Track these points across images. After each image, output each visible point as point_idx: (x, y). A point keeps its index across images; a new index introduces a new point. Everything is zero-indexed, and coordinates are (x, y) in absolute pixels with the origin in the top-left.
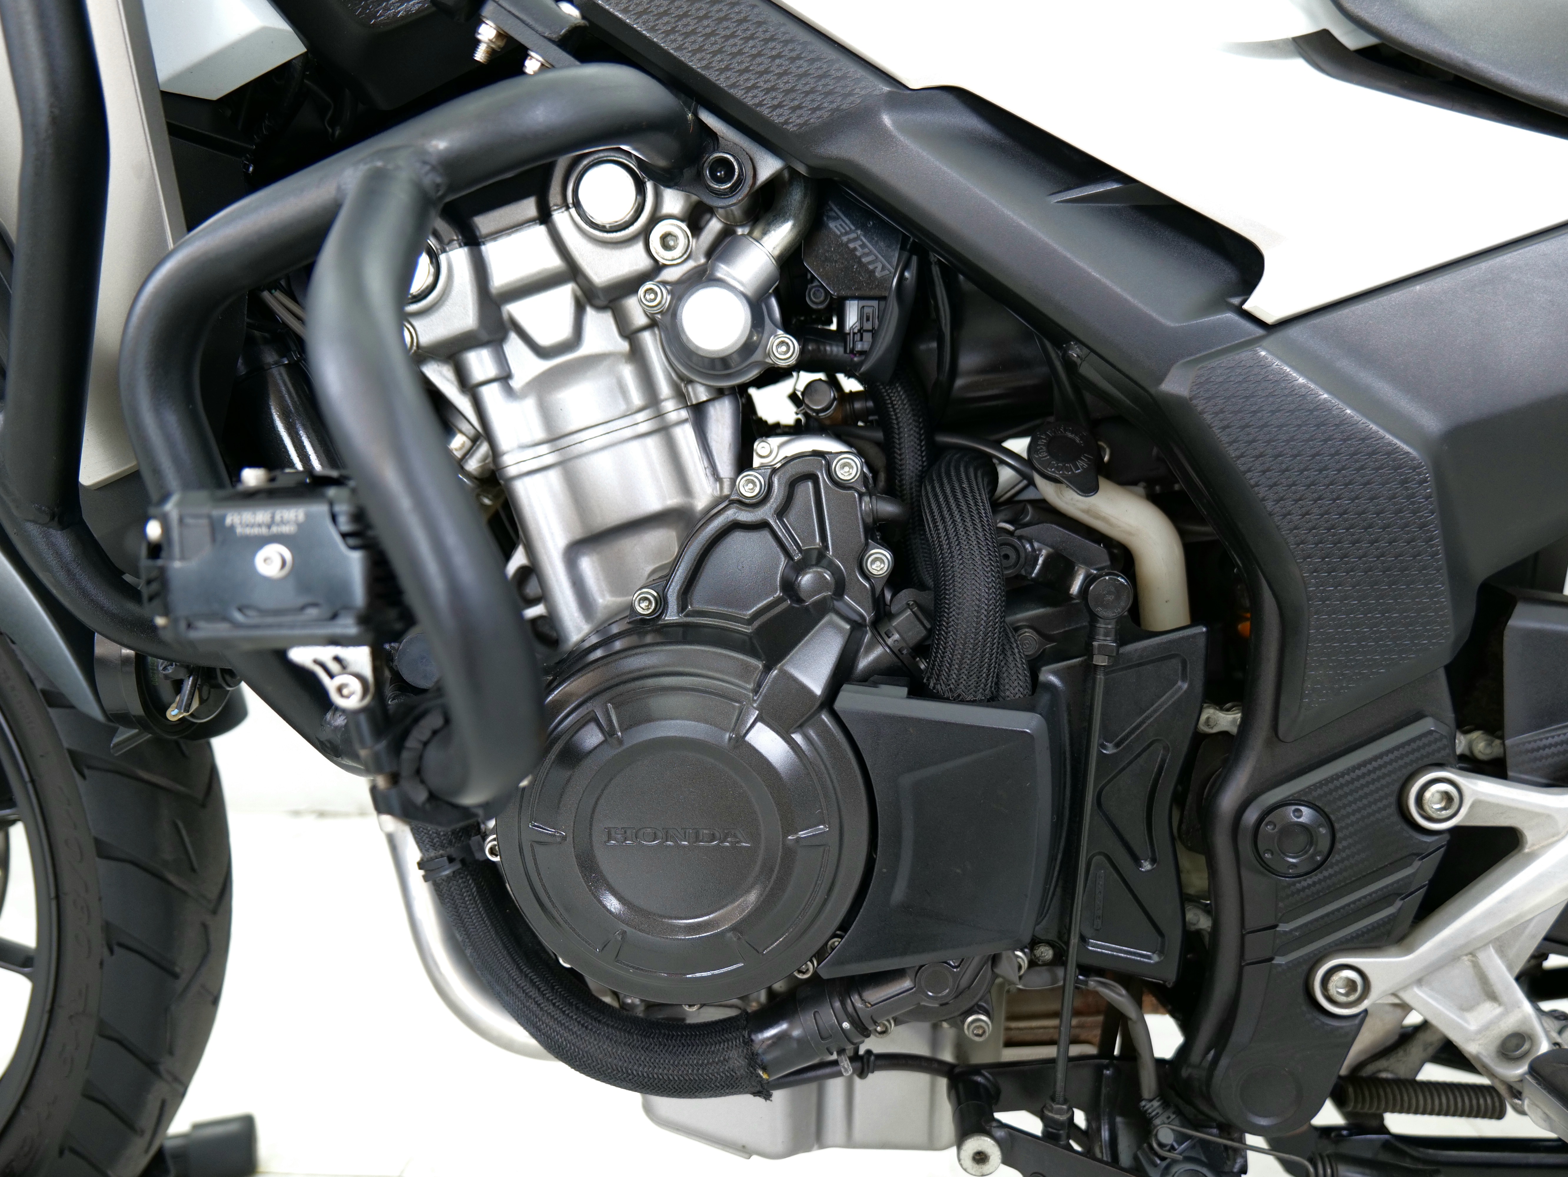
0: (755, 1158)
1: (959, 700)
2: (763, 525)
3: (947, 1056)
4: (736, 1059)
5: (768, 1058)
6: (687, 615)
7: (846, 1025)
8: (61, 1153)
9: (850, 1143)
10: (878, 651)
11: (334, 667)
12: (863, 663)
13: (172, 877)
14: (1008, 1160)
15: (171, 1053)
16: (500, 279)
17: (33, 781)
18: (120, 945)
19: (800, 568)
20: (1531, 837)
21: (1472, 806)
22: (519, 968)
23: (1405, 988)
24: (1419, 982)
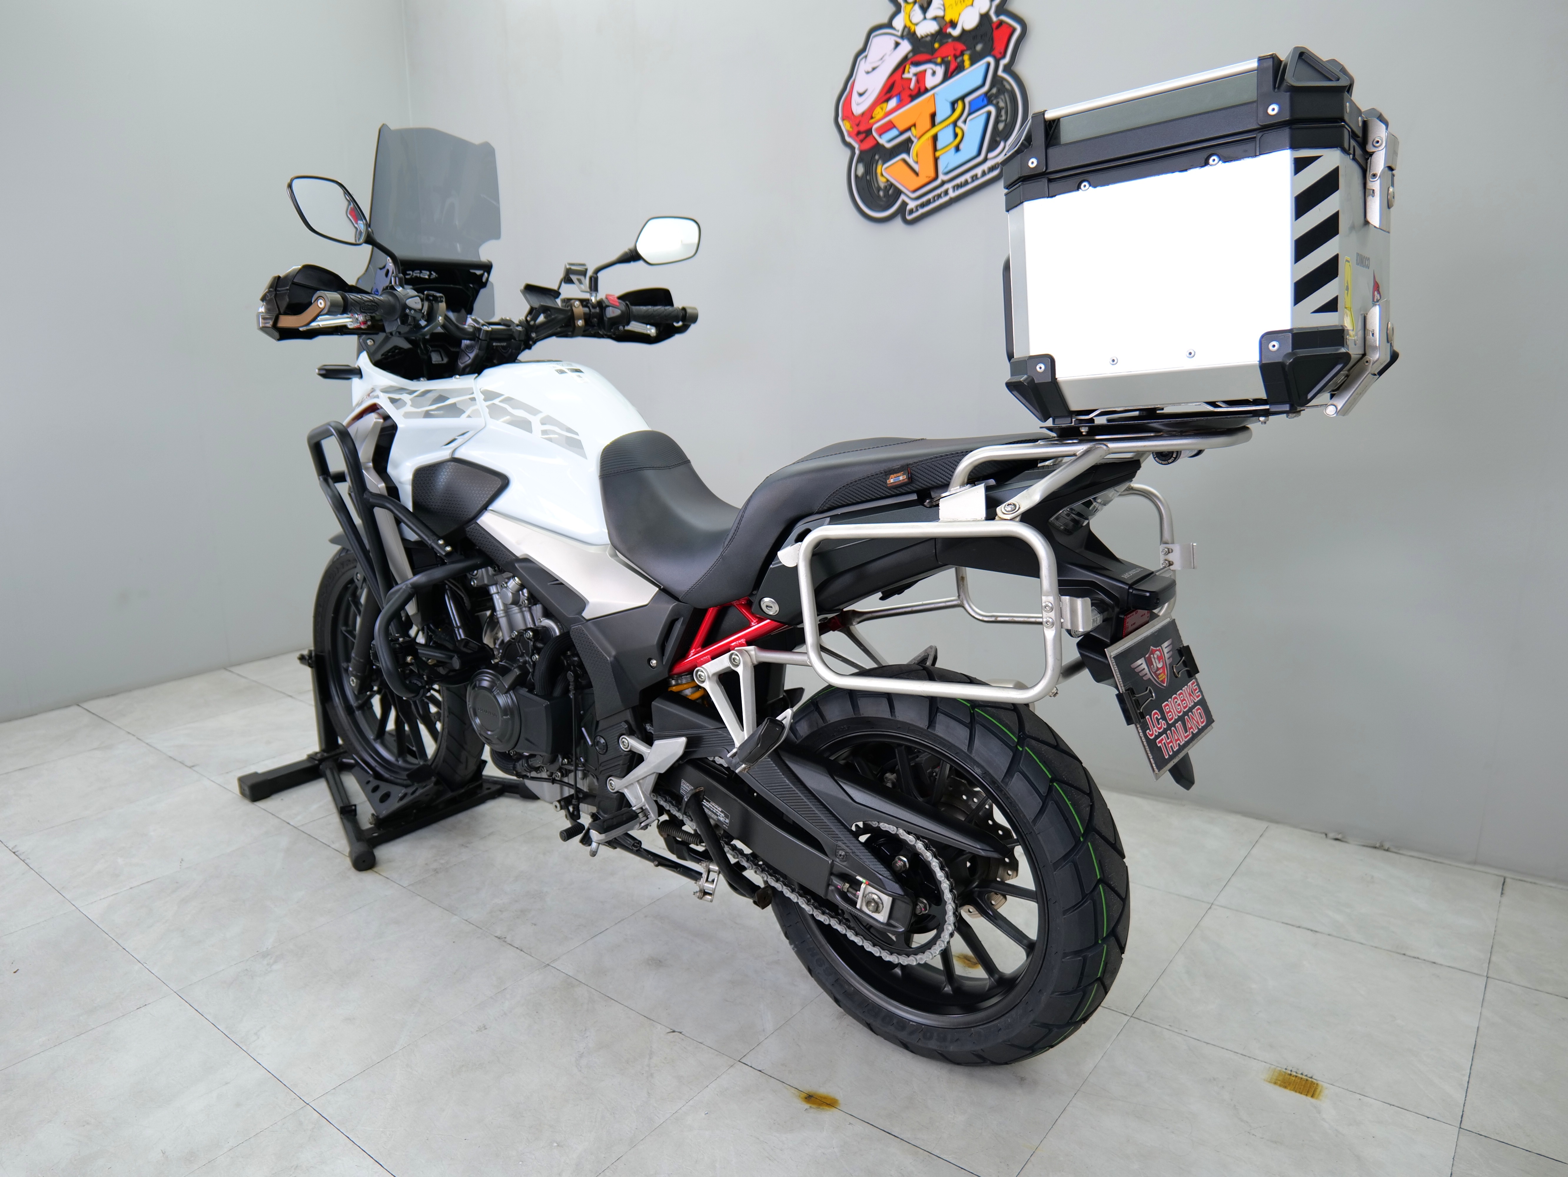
6: (501, 661)
20: (645, 758)
21: (632, 746)
23: (624, 788)
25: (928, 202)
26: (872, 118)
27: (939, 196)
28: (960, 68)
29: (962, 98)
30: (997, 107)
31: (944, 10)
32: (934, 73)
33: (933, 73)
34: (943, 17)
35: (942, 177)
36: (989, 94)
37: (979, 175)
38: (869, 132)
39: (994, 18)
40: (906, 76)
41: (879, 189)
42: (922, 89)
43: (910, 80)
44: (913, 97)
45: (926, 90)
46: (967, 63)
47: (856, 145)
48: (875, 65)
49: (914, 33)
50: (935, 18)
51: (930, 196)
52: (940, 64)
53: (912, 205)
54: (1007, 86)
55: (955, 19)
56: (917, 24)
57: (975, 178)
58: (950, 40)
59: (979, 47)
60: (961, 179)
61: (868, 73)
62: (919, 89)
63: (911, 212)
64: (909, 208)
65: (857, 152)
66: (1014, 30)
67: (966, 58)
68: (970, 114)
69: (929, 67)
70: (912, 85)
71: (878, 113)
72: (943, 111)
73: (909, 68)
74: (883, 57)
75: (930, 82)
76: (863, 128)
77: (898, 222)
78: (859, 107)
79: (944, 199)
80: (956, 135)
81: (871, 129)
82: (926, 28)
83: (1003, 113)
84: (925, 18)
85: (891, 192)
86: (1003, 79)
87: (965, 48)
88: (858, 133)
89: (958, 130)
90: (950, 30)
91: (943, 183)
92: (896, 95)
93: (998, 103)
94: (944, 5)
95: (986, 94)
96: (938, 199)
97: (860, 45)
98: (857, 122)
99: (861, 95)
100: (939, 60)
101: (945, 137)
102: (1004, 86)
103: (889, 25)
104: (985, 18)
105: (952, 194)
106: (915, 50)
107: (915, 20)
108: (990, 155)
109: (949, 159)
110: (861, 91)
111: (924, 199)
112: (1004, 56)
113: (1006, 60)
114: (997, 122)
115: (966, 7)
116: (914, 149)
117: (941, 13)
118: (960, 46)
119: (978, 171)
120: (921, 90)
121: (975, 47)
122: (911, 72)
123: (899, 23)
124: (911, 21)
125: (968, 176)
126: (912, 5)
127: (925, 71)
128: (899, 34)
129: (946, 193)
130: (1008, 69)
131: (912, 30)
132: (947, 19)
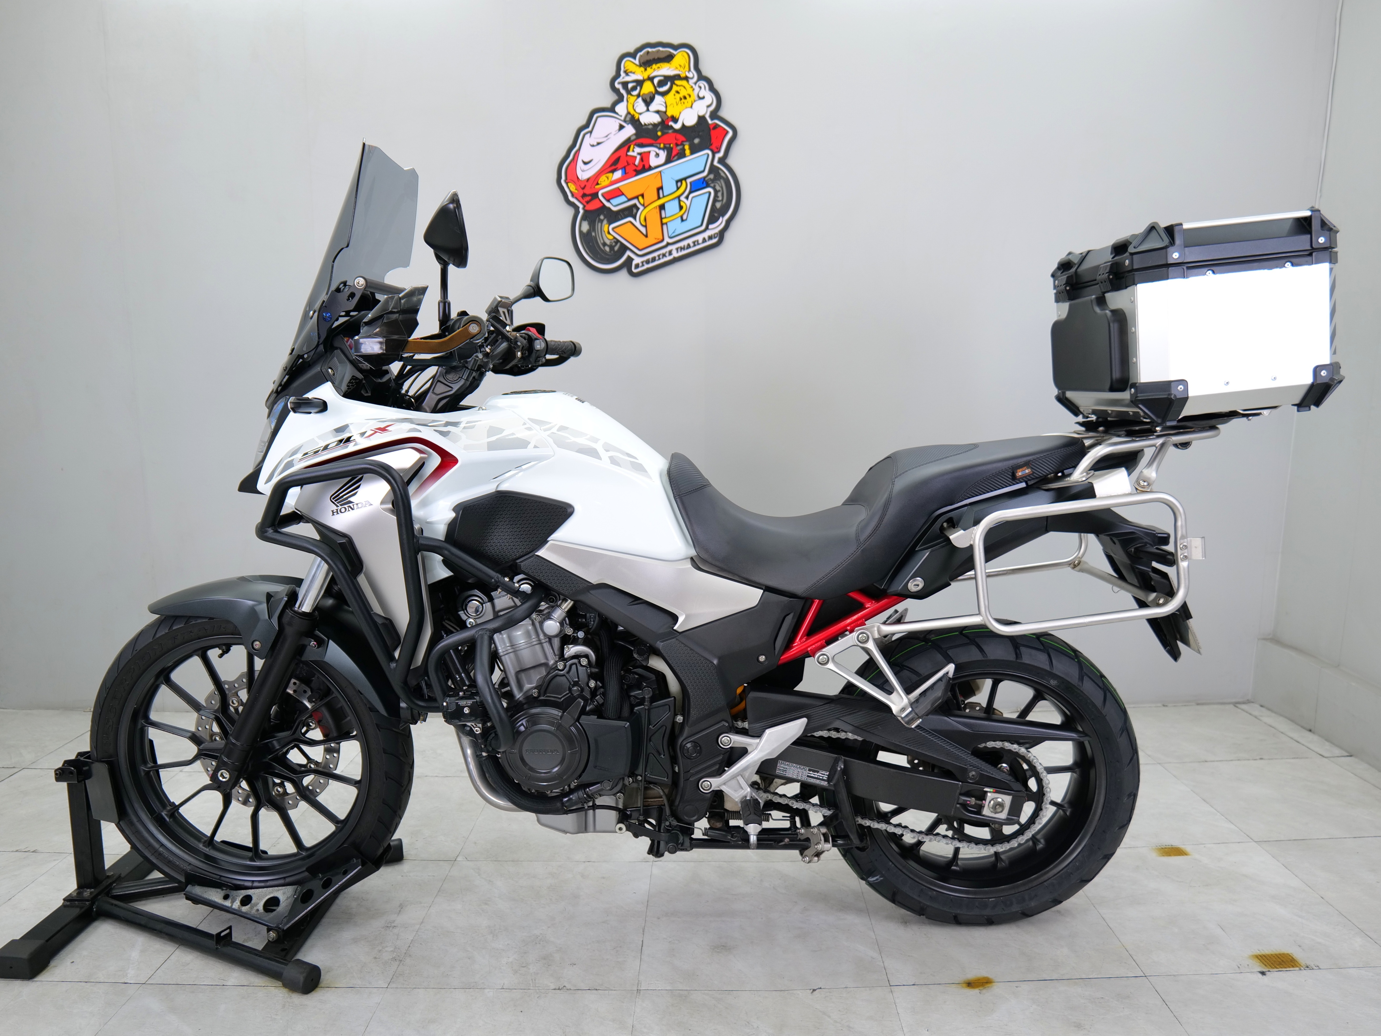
0: (568, 834)
1: (609, 719)
2: (563, 675)
3: (621, 806)
4: (559, 805)
5: (566, 805)
6: (546, 697)
7: (585, 796)
8: (371, 837)
9: (595, 831)
10: (591, 706)
11: (475, 726)
12: (588, 708)
13: (401, 758)
14: (628, 829)
15: (400, 809)
16: (497, 608)
17: (363, 732)
18: (389, 778)
19: (574, 686)
20: (749, 750)
21: (734, 742)
22: (504, 783)
23: (720, 786)
24: (724, 784)
25: (654, 259)
26: (598, 184)
27: (664, 255)
28: (682, 155)
29: (685, 179)
30: (714, 188)
31: (666, 107)
32: (657, 155)
33: (657, 157)
34: (665, 112)
35: (667, 240)
36: (706, 179)
37: (700, 241)
38: (595, 195)
39: (710, 122)
40: (630, 153)
41: (605, 244)
42: (647, 167)
43: (635, 157)
44: (638, 172)
45: (650, 168)
46: (688, 152)
47: (581, 206)
48: (599, 141)
49: (638, 120)
50: (657, 112)
51: (656, 254)
52: (663, 149)
53: (637, 260)
54: (722, 174)
55: (676, 114)
56: (640, 114)
57: (695, 243)
58: (670, 131)
59: (697, 141)
60: (684, 243)
61: (593, 146)
62: (644, 166)
63: (637, 266)
64: (634, 263)
65: (581, 211)
66: (727, 132)
67: (687, 147)
68: (691, 192)
69: (653, 150)
70: (637, 162)
71: (604, 180)
72: (669, 187)
73: (634, 148)
74: (608, 135)
75: (653, 161)
76: (588, 191)
77: (624, 273)
78: (584, 173)
79: (668, 258)
80: (681, 208)
81: (597, 193)
82: (649, 118)
83: (720, 194)
84: (648, 110)
85: (616, 248)
86: (719, 168)
87: (685, 140)
88: (584, 195)
89: (682, 204)
90: (671, 123)
91: (668, 244)
92: (621, 169)
93: (715, 186)
94: (666, 103)
95: (704, 178)
96: (663, 258)
97: (583, 122)
98: (583, 186)
99: (585, 163)
100: (662, 146)
101: (672, 208)
102: (720, 174)
103: (612, 109)
104: (701, 119)
105: (675, 254)
106: (638, 135)
107: (638, 110)
108: (711, 226)
109: (675, 227)
110: (586, 160)
111: (650, 257)
112: (719, 151)
113: (721, 154)
114: (715, 200)
115: (686, 108)
116: (641, 214)
117: (663, 109)
118: (681, 138)
119: (700, 238)
120: (645, 167)
121: (693, 140)
122: (635, 152)
123: (621, 109)
124: (635, 110)
125: (690, 241)
126: (636, 97)
127: (649, 152)
128: (622, 118)
129: (670, 253)
130: (722, 161)
131: (637, 118)
132: (669, 114)
